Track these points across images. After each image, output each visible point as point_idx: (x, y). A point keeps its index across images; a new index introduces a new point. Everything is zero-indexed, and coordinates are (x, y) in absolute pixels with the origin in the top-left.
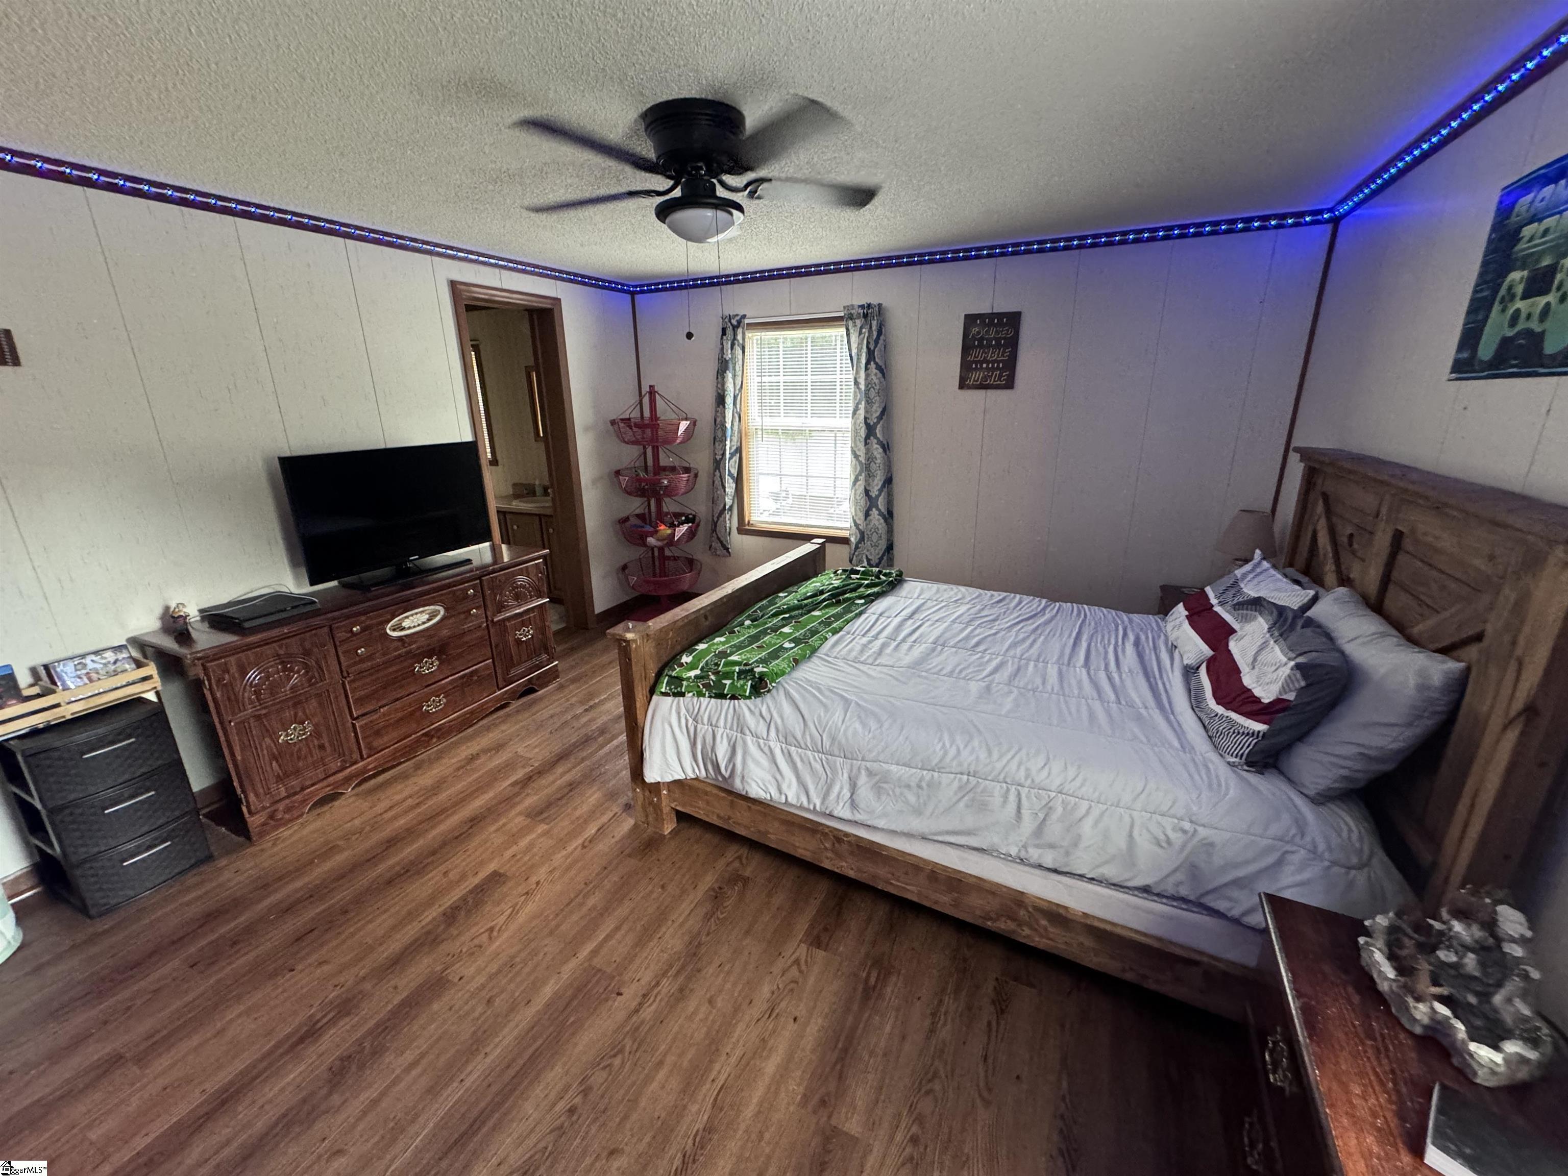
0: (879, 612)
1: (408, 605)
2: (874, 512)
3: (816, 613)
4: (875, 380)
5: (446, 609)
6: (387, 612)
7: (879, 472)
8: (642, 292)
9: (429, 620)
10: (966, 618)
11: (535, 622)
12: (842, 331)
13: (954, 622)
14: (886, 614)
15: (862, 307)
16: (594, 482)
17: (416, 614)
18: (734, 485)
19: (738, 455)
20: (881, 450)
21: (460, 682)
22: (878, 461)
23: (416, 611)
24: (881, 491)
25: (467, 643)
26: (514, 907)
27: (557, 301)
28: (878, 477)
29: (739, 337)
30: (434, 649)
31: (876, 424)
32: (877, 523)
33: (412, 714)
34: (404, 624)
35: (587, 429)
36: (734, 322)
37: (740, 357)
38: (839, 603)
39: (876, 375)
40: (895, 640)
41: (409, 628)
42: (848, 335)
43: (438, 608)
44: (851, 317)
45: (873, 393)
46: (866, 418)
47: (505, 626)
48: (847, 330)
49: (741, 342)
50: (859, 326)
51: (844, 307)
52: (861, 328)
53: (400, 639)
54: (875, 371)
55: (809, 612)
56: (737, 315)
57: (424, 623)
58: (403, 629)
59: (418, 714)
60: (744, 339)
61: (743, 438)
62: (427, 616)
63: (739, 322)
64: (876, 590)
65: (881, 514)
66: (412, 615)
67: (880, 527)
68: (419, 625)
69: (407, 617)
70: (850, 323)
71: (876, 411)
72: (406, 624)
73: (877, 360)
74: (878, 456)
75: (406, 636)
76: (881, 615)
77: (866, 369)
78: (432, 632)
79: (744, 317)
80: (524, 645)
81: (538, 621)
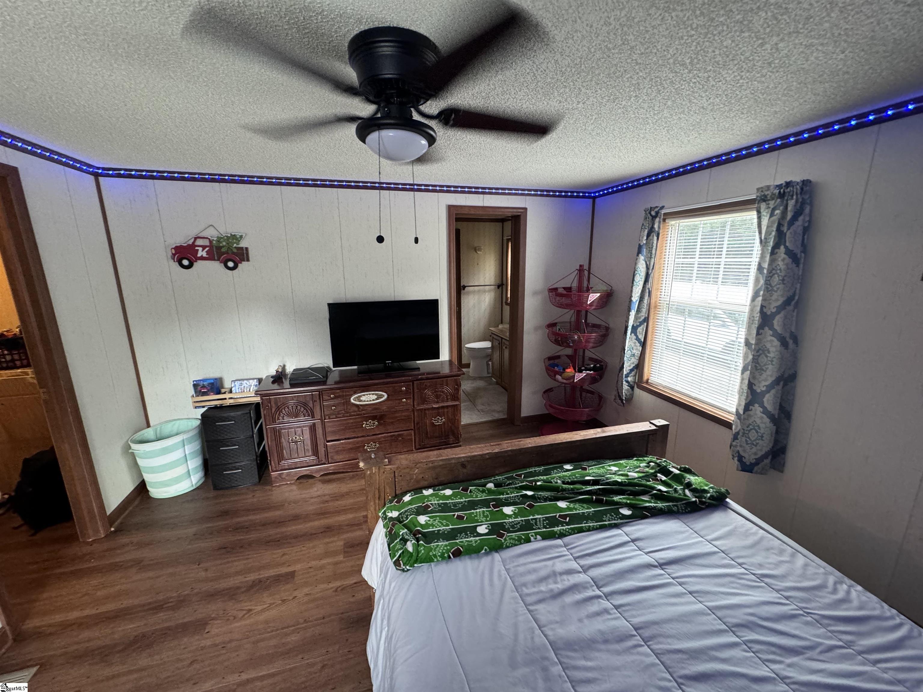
0: (633, 537)
1: (366, 388)
2: (757, 409)
3: (562, 504)
4: (781, 264)
5: (388, 395)
6: (352, 391)
7: (770, 367)
8: (600, 196)
9: (377, 399)
10: (739, 616)
11: (448, 416)
12: (753, 214)
13: (713, 610)
14: (639, 544)
15: (779, 186)
16: (536, 329)
17: (370, 394)
18: (641, 348)
19: (646, 324)
20: (776, 343)
21: (389, 438)
22: (772, 355)
23: (370, 393)
24: (770, 388)
25: (397, 417)
26: (271, 604)
27: (525, 209)
28: (769, 372)
29: (656, 226)
30: (376, 416)
31: (774, 315)
32: (758, 421)
33: (359, 447)
34: (361, 399)
35: (535, 293)
36: (653, 213)
37: (655, 242)
38: (599, 502)
39: (783, 260)
40: (599, 588)
41: (365, 401)
42: (759, 218)
43: (384, 394)
44: (764, 199)
45: (776, 279)
46: (762, 307)
47: (425, 414)
48: (759, 212)
49: (657, 229)
50: (772, 206)
51: (758, 189)
52: (774, 210)
53: (357, 406)
54: (783, 256)
55: (558, 499)
56: (657, 207)
57: (373, 400)
58: (361, 401)
59: (361, 449)
60: (659, 227)
61: (652, 310)
62: (376, 397)
63: (657, 213)
64: (660, 505)
65: (765, 411)
66: (367, 395)
67: (762, 426)
68: (370, 401)
69: (364, 395)
70: (763, 206)
71: (777, 300)
72: (363, 398)
73: (787, 244)
74: (772, 349)
75: (361, 405)
76: (633, 541)
77: (772, 253)
78: (377, 407)
79: (663, 207)
80: (438, 427)
81: (450, 415)
